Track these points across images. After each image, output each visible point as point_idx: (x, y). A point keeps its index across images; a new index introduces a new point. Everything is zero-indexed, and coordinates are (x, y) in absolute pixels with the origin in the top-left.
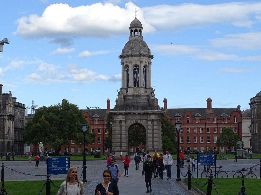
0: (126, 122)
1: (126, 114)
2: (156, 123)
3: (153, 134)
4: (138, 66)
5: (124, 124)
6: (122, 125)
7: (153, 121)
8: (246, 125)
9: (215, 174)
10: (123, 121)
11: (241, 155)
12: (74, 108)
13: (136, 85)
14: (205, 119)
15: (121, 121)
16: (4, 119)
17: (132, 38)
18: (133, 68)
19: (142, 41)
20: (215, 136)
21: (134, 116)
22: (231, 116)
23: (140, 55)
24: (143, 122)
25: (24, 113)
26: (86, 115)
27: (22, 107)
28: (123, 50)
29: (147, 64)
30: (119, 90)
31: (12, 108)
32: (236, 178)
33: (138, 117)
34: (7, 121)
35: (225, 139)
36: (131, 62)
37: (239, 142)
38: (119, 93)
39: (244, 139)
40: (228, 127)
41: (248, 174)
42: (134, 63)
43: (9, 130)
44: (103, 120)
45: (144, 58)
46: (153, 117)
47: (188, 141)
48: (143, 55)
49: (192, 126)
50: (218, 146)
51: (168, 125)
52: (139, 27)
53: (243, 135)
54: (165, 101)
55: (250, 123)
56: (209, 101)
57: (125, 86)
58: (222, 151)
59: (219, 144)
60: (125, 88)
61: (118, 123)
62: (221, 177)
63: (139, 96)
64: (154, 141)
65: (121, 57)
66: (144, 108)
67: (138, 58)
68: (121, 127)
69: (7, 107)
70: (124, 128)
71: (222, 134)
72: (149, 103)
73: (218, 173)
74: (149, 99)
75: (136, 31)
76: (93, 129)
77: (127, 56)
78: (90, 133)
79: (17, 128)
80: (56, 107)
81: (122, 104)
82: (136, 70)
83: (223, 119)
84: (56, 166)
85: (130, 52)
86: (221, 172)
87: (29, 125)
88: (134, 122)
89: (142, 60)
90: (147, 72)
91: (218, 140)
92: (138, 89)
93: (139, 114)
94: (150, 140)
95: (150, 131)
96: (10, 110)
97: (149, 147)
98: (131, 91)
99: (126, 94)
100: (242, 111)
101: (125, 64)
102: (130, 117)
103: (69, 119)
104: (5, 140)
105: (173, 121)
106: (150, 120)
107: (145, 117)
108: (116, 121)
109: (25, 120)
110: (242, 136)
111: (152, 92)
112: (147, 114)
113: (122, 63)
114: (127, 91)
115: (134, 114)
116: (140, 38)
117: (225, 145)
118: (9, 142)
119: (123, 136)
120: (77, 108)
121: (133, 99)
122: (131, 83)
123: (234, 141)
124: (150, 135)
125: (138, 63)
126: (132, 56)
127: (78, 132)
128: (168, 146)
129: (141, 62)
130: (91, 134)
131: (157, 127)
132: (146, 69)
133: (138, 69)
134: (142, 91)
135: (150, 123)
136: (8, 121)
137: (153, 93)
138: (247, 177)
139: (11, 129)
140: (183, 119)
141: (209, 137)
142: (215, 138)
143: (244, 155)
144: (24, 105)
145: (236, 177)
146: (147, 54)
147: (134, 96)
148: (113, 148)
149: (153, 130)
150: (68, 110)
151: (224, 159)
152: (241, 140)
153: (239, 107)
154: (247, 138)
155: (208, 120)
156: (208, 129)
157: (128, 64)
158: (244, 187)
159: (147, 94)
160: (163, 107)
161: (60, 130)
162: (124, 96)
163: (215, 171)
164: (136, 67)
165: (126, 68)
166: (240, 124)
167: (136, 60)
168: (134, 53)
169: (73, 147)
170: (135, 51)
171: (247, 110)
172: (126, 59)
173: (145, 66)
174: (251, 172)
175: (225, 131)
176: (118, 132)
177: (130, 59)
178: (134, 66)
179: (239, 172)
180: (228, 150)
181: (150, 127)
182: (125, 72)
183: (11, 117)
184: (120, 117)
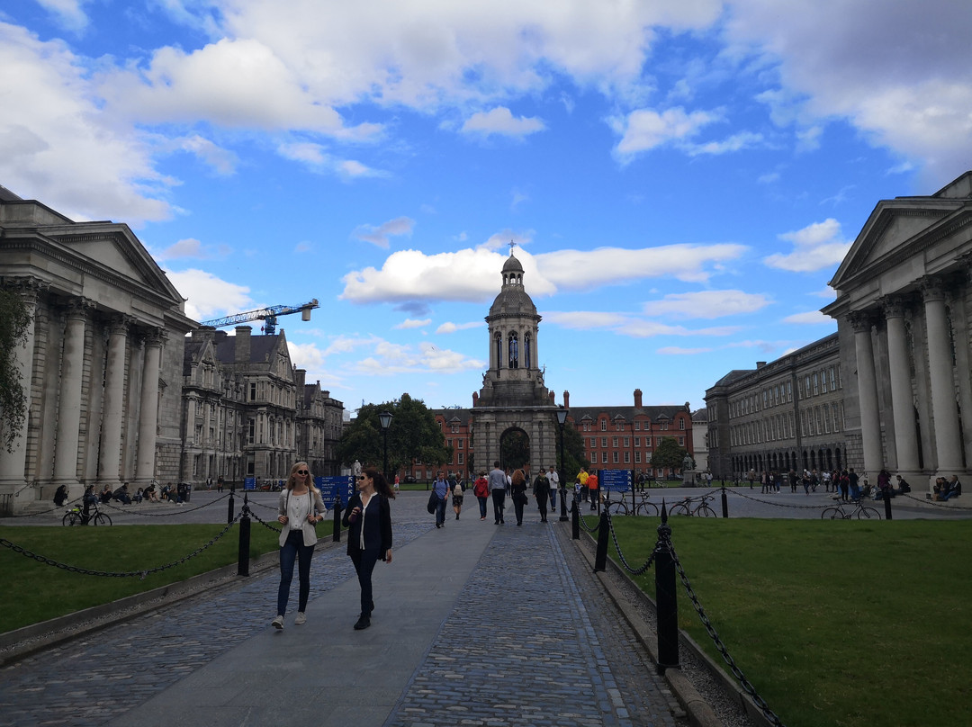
0: (496, 426)
1: (497, 412)
2: (545, 427)
3: (541, 446)
4: (516, 333)
5: (492, 428)
6: (491, 430)
7: (540, 423)
8: (699, 436)
9: (634, 508)
10: (492, 423)
11: (691, 481)
12: (419, 406)
13: (514, 365)
14: (631, 424)
15: (488, 424)
16: (307, 425)
17: (507, 289)
18: (508, 337)
19: (523, 292)
20: (649, 452)
21: (509, 416)
22: (674, 418)
23: (519, 316)
24: (524, 426)
25: (341, 416)
26: (440, 417)
27: (338, 406)
28: (492, 309)
29: (531, 329)
30: (485, 374)
31: (320, 408)
32: (674, 516)
33: (515, 417)
34: (312, 428)
35: (664, 456)
36: (504, 327)
37: (686, 459)
38: (485, 378)
39: (696, 457)
40: (668, 436)
41: (699, 508)
42: (509, 329)
43: (315, 443)
44: (467, 426)
45: (527, 320)
46: (541, 417)
47: (605, 459)
48: (525, 316)
49: (609, 436)
50: (654, 468)
51: (570, 433)
52: (517, 270)
53: (695, 450)
54: (566, 395)
55: (706, 431)
56: (638, 394)
57: (496, 366)
58: (661, 475)
59: (655, 464)
60: (495, 369)
61: (483, 428)
62: (646, 515)
63: (518, 382)
64: (544, 456)
65: (488, 319)
66: (526, 402)
67: (516, 320)
68: (488, 433)
69: (313, 406)
70: (492, 435)
71: (660, 448)
72: (534, 393)
73: (640, 505)
74: (534, 388)
75: (513, 276)
76: (450, 441)
77: (498, 317)
78: (444, 446)
79: (330, 440)
80: (389, 405)
81: (491, 395)
82: (514, 341)
83: (661, 423)
84: (329, 493)
85: (503, 311)
86: (644, 504)
87: (347, 434)
88: (510, 424)
89: (522, 323)
90: (531, 343)
91: (653, 458)
92: (516, 372)
93: (518, 412)
94: (536, 455)
95: (536, 441)
96: (318, 411)
97: (535, 468)
98: (505, 375)
99: (496, 379)
100: (692, 411)
101: (495, 331)
102: (503, 417)
103: (411, 423)
104: (309, 459)
105: (579, 427)
106: (536, 423)
107: (528, 417)
108: (480, 423)
109: (343, 428)
110: (693, 452)
111: (540, 375)
112: (531, 412)
113: (491, 330)
114: (498, 375)
115: (510, 412)
116: (519, 288)
117: (666, 465)
118: (314, 462)
119: (492, 448)
120: (424, 406)
121: (508, 387)
122: (505, 362)
123: (680, 459)
124: (536, 448)
125: (516, 329)
126: (506, 316)
127: (425, 445)
128: (570, 466)
129: (521, 327)
130: (446, 449)
131: (549, 435)
132: (530, 339)
133: (516, 339)
134: (523, 375)
135: (536, 427)
136: (315, 428)
137: (541, 377)
138: (696, 514)
139: (318, 442)
140: (596, 424)
141: (638, 453)
142: (649, 455)
143: (695, 482)
144: (342, 403)
145: (676, 514)
146: (531, 313)
147: (509, 383)
148: (475, 468)
149: (541, 439)
150: (408, 409)
151: (661, 487)
152: (691, 456)
153: (687, 404)
154: (702, 455)
155: (635, 425)
156: (637, 439)
157: (499, 329)
158: (667, 529)
159: (530, 380)
160: (563, 404)
161: (396, 441)
162: (493, 384)
163: (634, 503)
164: (513, 335)
165: (496, 337)
166: (689, 432)
167: (512, 324)
168: (510, 312)
169: (418, 471)
170: (511, 309)
171: (702, 410)
172: (496, 323)
173: (528, 334)
174: (704, 505)
175: (663, 442)
176: (483, 442)
177: (503, 321)
178: (509, 334)
179: (680, 504)
180: (670, 474)
181: (536, 434)
182: (495, 344)
183: (319, 422)
184: (487, 418)
